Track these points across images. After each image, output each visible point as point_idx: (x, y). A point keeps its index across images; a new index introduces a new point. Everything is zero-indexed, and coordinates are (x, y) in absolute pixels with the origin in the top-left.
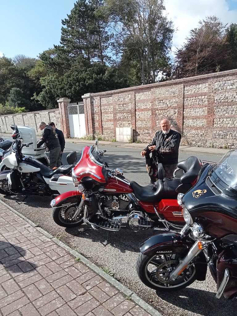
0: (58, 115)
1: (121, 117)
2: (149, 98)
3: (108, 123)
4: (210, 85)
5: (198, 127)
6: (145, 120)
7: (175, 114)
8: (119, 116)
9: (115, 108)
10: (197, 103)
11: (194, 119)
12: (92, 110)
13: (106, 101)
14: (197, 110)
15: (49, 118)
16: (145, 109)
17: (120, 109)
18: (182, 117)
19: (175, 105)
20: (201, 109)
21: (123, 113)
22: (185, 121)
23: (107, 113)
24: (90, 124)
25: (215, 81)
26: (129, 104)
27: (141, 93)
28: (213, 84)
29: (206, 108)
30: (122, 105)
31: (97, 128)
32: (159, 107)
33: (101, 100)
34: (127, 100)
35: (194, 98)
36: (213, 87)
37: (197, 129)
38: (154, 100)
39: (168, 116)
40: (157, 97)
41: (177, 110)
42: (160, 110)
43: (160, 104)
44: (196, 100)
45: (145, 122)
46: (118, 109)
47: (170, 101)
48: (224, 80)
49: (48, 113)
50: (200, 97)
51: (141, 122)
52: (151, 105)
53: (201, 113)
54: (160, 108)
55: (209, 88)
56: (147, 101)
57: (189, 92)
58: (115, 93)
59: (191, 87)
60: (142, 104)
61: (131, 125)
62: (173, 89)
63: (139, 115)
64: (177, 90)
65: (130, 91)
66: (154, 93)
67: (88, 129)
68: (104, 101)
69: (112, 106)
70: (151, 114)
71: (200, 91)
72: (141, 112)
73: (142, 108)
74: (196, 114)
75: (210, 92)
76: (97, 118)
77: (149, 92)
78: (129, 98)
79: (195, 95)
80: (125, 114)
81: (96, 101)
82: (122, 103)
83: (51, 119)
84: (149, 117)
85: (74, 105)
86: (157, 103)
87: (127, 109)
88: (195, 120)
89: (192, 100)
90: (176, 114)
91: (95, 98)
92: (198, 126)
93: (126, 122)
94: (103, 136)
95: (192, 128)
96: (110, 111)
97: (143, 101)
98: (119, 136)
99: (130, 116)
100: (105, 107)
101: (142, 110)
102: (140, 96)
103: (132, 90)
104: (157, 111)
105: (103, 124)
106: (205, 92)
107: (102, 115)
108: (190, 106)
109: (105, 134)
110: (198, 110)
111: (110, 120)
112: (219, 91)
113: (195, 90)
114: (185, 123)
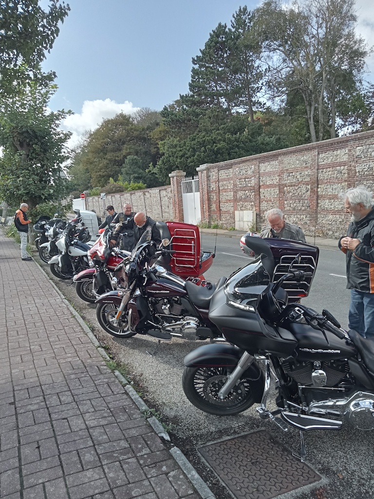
0: (170, 195)
1: (243, 197)
2: (276, 170)
3: (227, 204)
4: (350, 150)
5: (336, 211)
6: (271, 201)
7: (307, 191)
8: (240, 194)
9: (235, 183)
10: (335, 176)
11: (331, 199)
12: (209, 186)
13: (225, 174)
14: (334, 187)
15: (159, 198)
16: (270, 184)
17: (241, 185)
18: (315, 197)
19: (308, 179)
20: (340, 184)
21: (245, 191)
22: (319, 201)
23: (226, 190)
24: (206, 206)
25: (356, 145)
26: (252, 178)
27: (267, 164)
28: (354, 150)
29: (346, 183)
30: (244, 180)
31: (214, 210)
32: (288, 181)
33: (220, 173)
34: (249, 172)
35: (331, 169)
36: (354, 153)
37: (335, 212)
38: (282, 172)
39: (298, 195)
40: (286, 169)
41: (309, 187)
42: (289, 186)
43: (289, 178)
44: (333, 172)
45: (271, 203)
46: (239, 186)
47: (301, 173)
48: (367, 143)
49: (158, 191)
50: (338, 168)
51: (266, 203)
52: (278, 179)
53: (339, 190)
54: (290, 184)
55: (349, 155)
56: (274, 173)
57: (325, 161)
58: (236, 164)
59: (327, 153)
60: (268, 178)
61: (254, 208)
62: (305, 157)
63: (263, 193)
64: (310, 159)
65: (253, 160)
66: (281, 162)
67: (203, 212)
68: (223, 174)
69: (232, 182)
70: (278, 192)
71: (338, 160)
72: (266, 190)
73: (268, 184)
74: (334, 192)
75: (350, 160)
76: (214, 197)
77: (276, 162)
78: (252, 171)
79: (333, 165)
80: (247, 192)
81: (214, 174)
82: (243, 177)
83: (162, 199)
84: (276, 196)
85: (189, 180)
86: (285, 176)
87: (249, 185)
88: (332, 201)
89: (329, 172)
90: (309, 192)
91: (212, 170)
92: (336, 209)
93: (248, 203)
94: (221, 222)
95: (328, 211)
96: (229, 187)
97: (269, 174)
98: (238, 223)
99: (253, 194)
100: (224, 182)
101: (268, 186)
102: (266, 167)
103: (256, 159)
104: (285, 188)
105: (221, 206)
106: (345, 160)
107: (221, 193)
108: (326, 181)
109: (224, 219)
110: (336, 187)
111: (230, 200)
112: (362, 160)
113: (331, 157)
114: (320, 205)
